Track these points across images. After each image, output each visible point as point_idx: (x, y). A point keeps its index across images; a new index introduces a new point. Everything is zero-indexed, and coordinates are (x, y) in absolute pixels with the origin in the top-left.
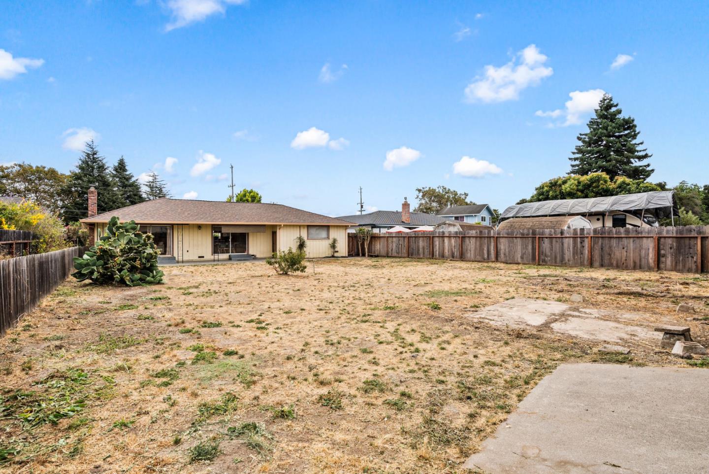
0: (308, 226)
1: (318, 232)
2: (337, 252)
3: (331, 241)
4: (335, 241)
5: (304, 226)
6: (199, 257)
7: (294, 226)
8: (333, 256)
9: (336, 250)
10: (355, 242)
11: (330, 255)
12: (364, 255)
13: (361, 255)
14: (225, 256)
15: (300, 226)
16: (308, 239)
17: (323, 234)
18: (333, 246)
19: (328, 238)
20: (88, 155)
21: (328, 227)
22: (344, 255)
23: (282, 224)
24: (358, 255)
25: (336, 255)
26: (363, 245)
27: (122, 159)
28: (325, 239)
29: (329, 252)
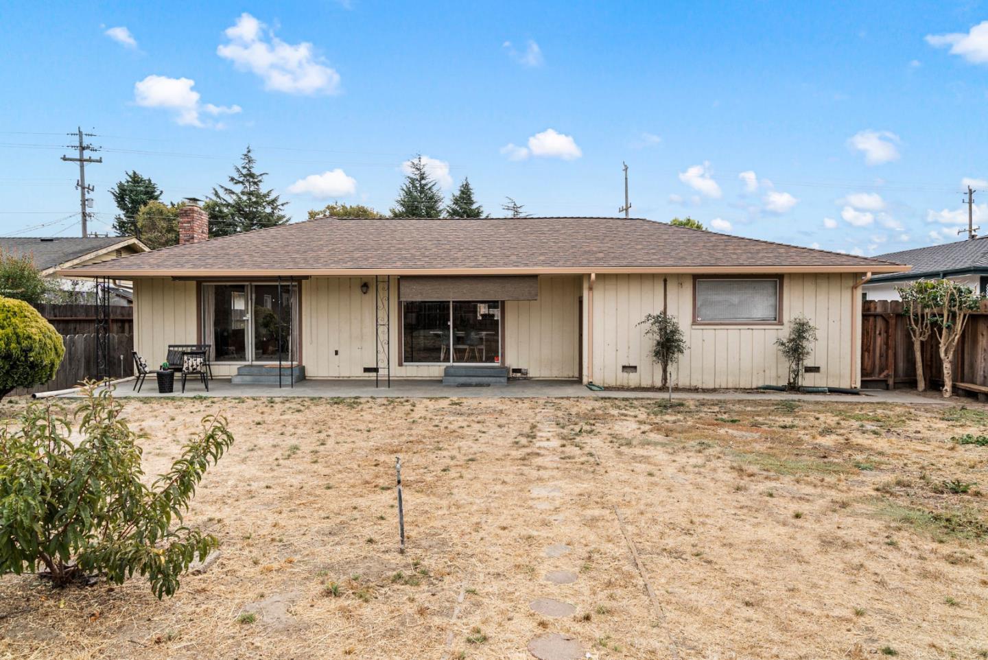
0: (696, 278)
1: (735, 298)
2: (816, 369)
3: (785, 332)
4: (801, 330)
5: (679, 277)
6: (367, 370)
7: (641, 277)
8: (793, 388)
9: (808, 362)
10: (900, 335)
11: (783, 382)
12: (935, 385)
13: (921, 385)
14: (434, 370)
15: (665, 279)
16: (694, 322)
17: (760, 305)
18: (795, 349)
19: (778, 320)
20: (413, 181)
21: (777, 281)
22: (845, 385)
23: (593, 271)
24: (908, 384)
25: (807, 380)
26: (931, 348)
27: (467, 185)
28: (763, 322)
29: (779, 373)
